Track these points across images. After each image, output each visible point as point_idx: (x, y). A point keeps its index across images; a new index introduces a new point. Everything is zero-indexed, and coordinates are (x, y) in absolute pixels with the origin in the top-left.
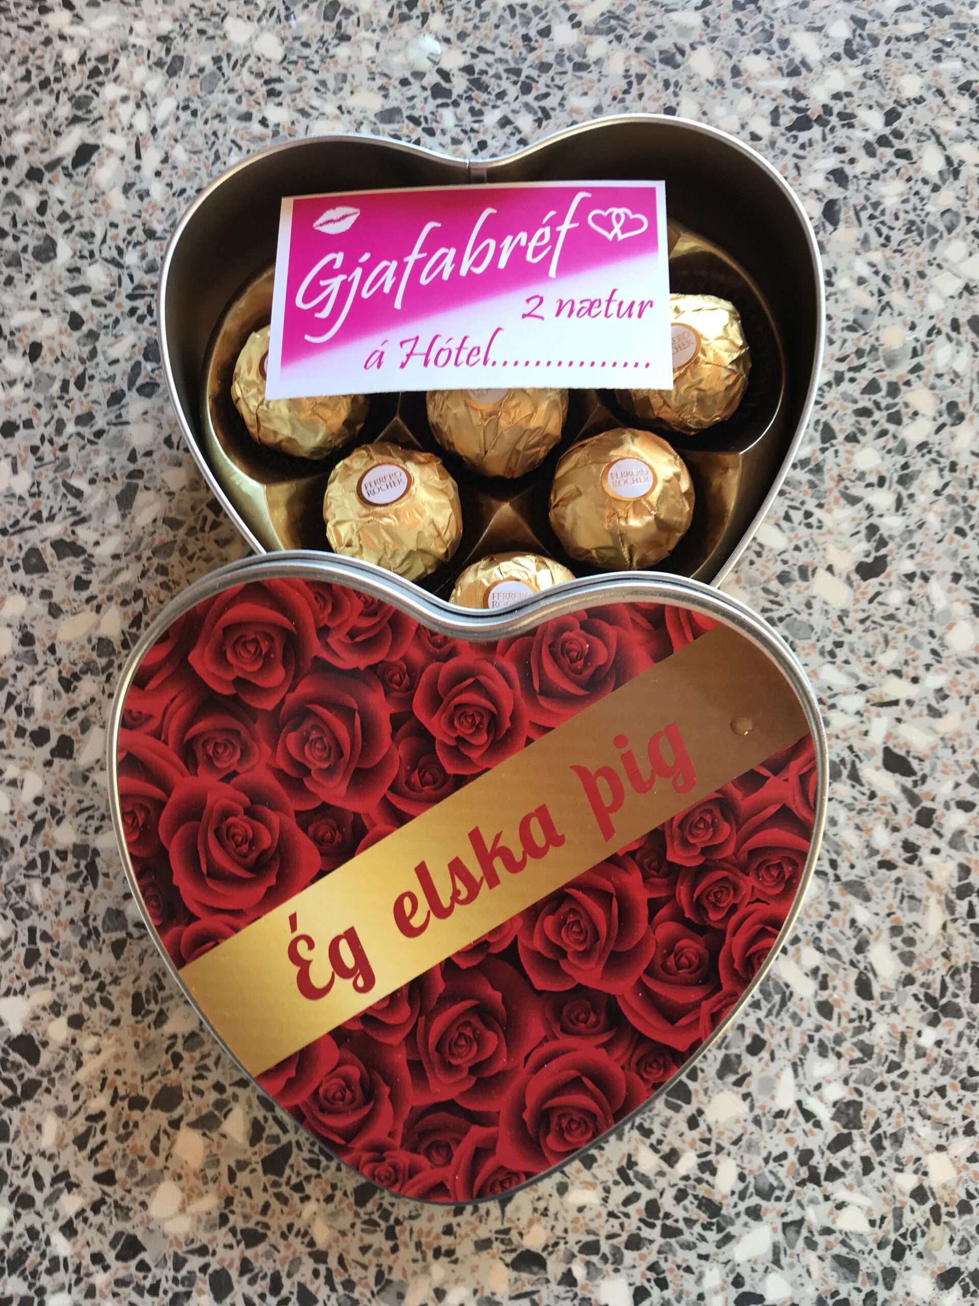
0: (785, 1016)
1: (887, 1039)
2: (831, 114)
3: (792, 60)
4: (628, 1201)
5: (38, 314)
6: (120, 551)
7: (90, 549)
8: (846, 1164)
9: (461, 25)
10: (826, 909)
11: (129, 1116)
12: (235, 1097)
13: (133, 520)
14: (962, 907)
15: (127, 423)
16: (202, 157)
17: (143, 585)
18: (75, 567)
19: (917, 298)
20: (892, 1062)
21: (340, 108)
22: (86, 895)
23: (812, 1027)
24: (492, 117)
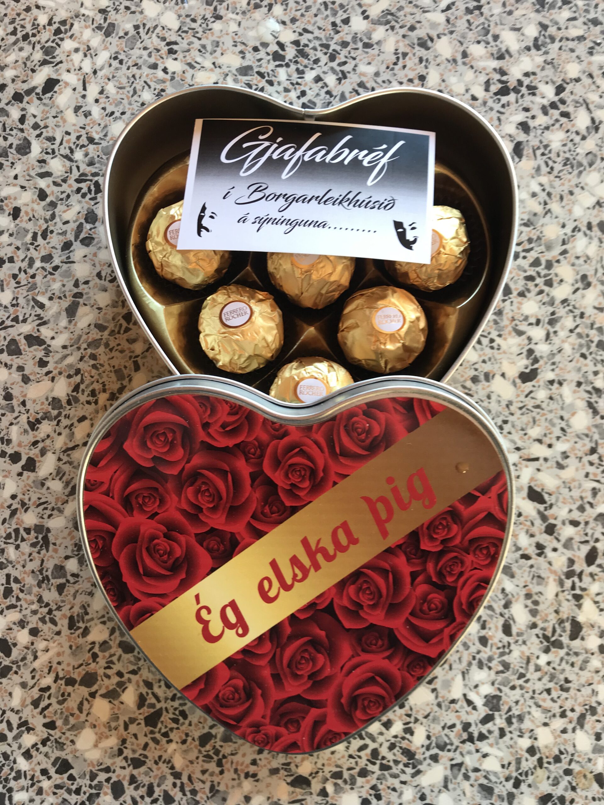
1: (519, 660)
2: (522, 86)
3: (500, 49)
4: (361, 749)
5: (18, 189)
6: (67, 343)
7: (48, 342)
8: (490, 732)
9: (293, 14)
11: (65, 689)
12: (129, 680)
13: (75, 325)
14: (568, 583)
15: (73, 262)
16: (125, 91)
17: (81, 366)
18: (39, 352)
19: (567, 207)
20: (521, 673)
21: (214, 64)
22: (41, 556)
23: (475, 651)
24: (310, 76)
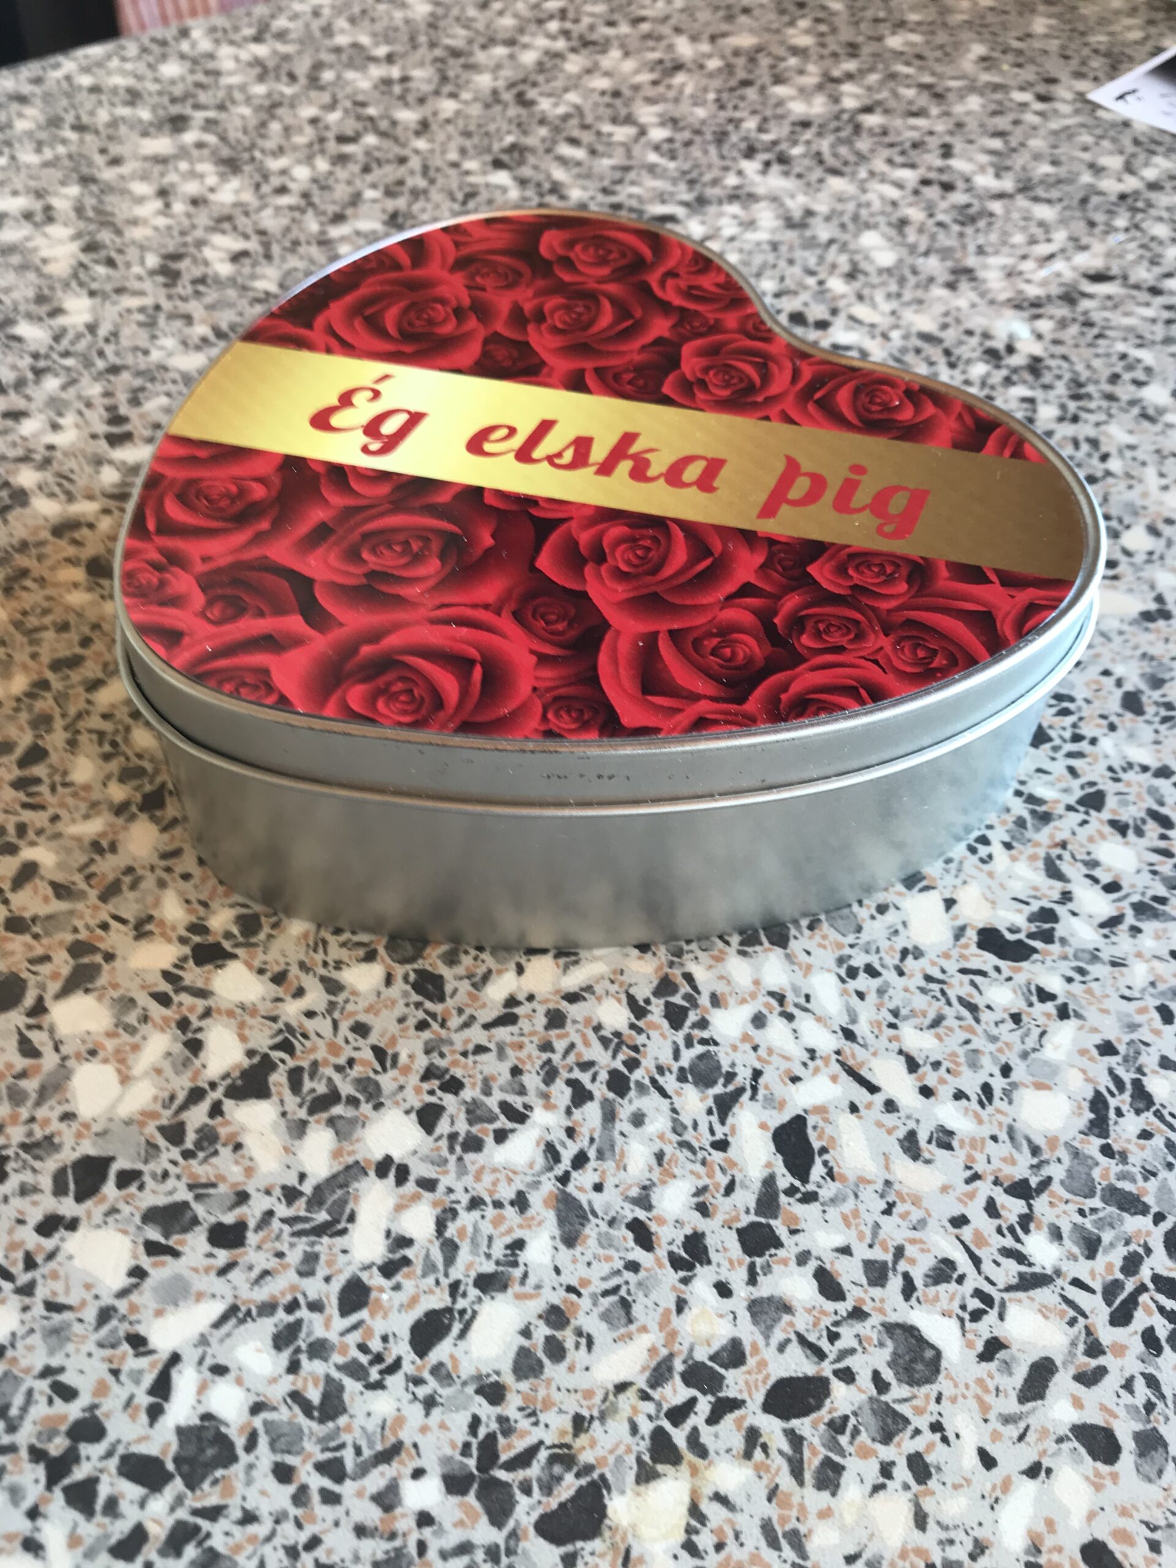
0: (303, 1245)
1: (372, 1425)
8: (112, 1507)
9: (1064, 338)
10: (507, 1193)
14: (676, 1393)
20: (339, 1462)
23: (312, 1296)
24: (1020, 391)
